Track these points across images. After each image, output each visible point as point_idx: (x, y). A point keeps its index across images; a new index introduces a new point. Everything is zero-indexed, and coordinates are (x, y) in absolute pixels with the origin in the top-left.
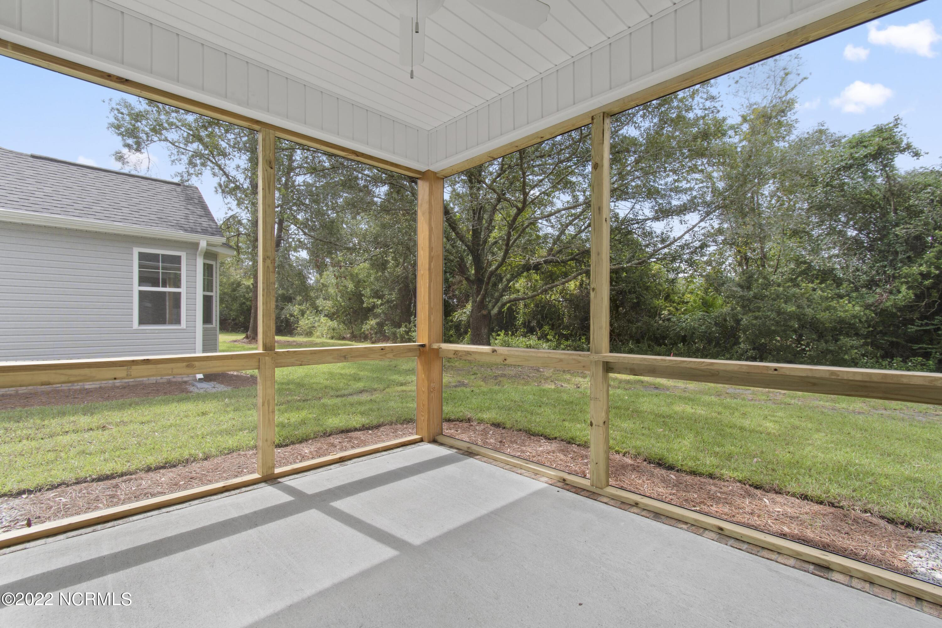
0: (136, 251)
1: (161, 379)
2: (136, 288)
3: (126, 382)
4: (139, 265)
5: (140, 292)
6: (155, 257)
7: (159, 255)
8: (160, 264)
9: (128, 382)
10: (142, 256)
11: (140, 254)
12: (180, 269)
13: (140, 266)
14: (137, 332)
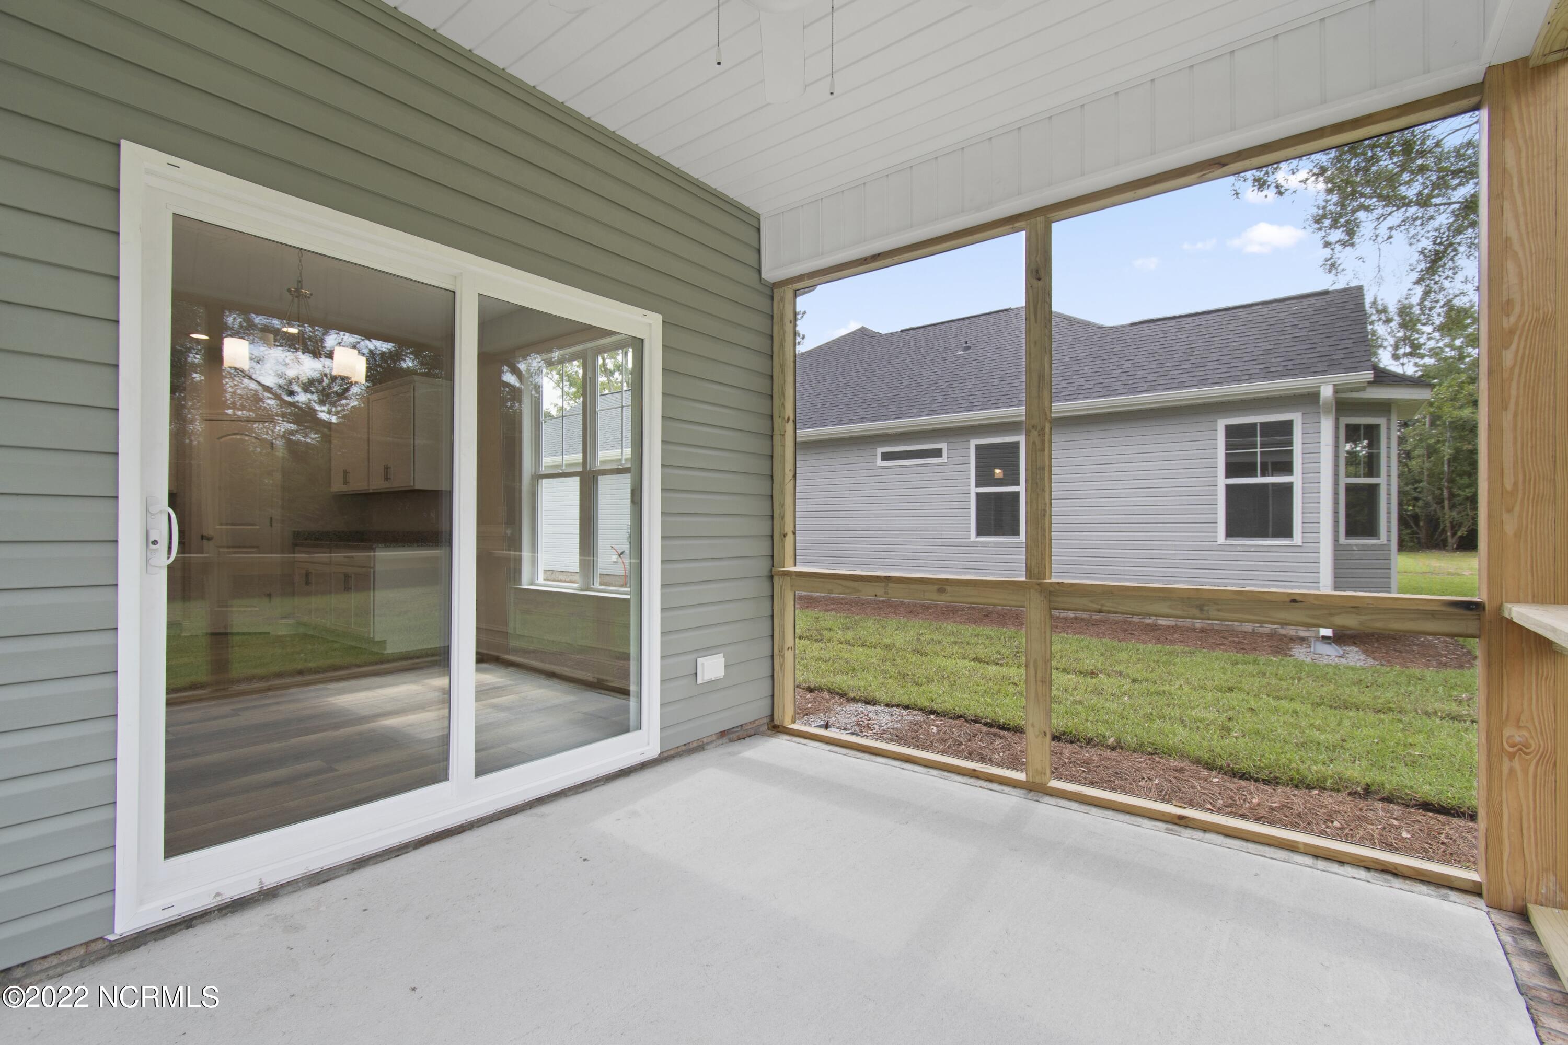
0: (1222, 424)
1: (1261, 627)
2: (1222, 481)
3: (1209, 624)
4: (1226, 445)
5: (1229, 488)
6: (1249, 430)
7: (1255, 424)
8: (1259, 439)
9: (1212, 624)
10: (1231, 431)
11: (1228, 428)
12: (1290, 443)
13: (1228, 447)
14: (1222, 549)
